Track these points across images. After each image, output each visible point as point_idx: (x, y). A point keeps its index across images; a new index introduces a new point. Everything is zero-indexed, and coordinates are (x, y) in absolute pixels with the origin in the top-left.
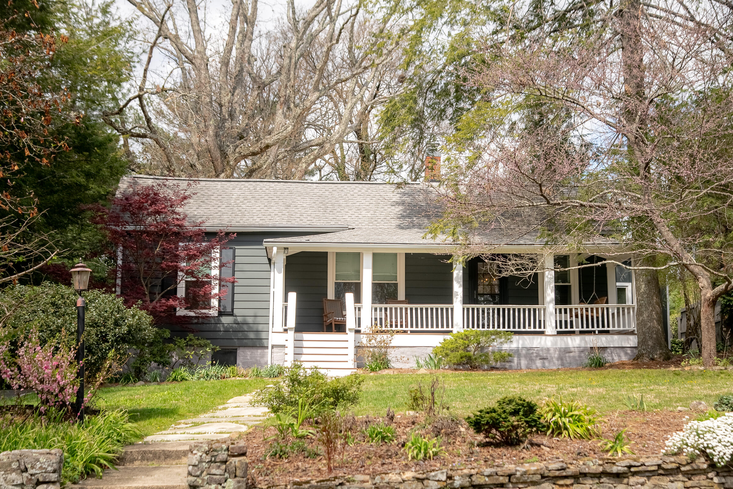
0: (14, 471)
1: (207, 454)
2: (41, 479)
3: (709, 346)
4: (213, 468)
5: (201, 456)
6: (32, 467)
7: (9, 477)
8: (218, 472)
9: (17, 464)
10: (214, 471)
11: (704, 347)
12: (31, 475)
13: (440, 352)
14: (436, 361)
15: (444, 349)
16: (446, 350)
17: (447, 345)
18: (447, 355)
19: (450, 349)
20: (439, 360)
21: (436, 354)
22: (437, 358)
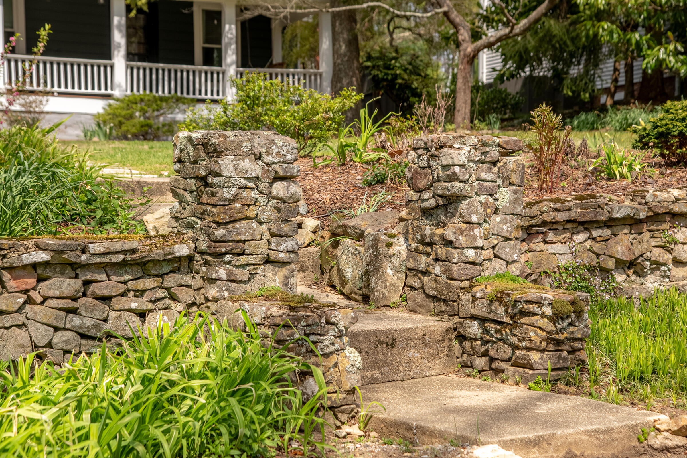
0: (246, 156)
1: (476, 149)
2: (281, 173)
3: (464, 109)
4: (483, 171)
5: (469, 152)
6: (268, 153)
7: (242, 164)
8: (489, 176)
9: (249, 145)
10: (484, 175)
11: (459, 111)
12: (267, 164)
13: (110, 119)
14: (108, 131)
15: (115, 115)
16: (117, 116)
17: (119, 111)
18: (120, 123)
19: (124, 116)
20: (111, 129)
21: (105, 122)
22: (108, 127)
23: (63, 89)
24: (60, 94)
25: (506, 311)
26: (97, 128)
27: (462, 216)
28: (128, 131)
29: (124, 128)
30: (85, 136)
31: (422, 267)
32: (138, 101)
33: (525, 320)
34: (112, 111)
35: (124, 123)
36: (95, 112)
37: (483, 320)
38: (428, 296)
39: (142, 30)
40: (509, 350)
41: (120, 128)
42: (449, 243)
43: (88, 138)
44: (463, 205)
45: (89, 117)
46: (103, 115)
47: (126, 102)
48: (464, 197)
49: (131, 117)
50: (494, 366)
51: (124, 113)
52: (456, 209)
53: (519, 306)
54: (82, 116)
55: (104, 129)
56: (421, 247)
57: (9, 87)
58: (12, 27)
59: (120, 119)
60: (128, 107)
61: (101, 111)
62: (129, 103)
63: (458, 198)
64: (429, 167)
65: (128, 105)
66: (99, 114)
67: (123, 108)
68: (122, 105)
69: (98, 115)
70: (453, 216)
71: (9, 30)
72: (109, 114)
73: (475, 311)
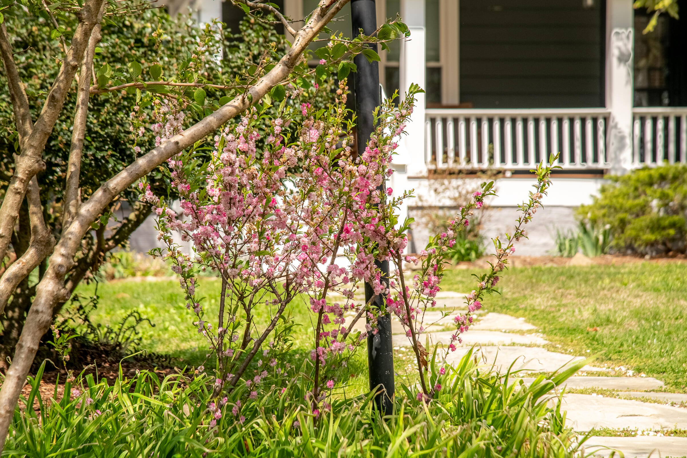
13: (604, 215)
14: (601, 238)
15: (613, 209)
16: (616, 210)
17: (620, 200)
18: (623, 223)
19: (630, 209)
20: (606, 234)
21: (594, 222)
22: (601, 231)
23: (521, 165)
24: (517, 173)
26: (581, 235)
28: (636, 238)
29: (630, 232)
30: (561, 250)
32: (655, 180)
34: (607, 202)
35: (630, 222)
36: (577, 203)
39: (658, 44)
41: (623, 232)
43: (566, 253)
45: (567, 211)
46: (590, 208)
47: (632, 182)
49: (643, 210)
51: (629, 203)
54: (555, 210)
55: (594, 234)
57: (433, 167)
58: (437, 59)
59: (621, 215)
60: (637, 193)
61: (589, 202)
62: (639, 185)
65: (636, 189)
66: (583, 206)
67: (626, 195)
68: (625, 189)
69: (582, 209)
71: (433, 64)
72: (603, 207)
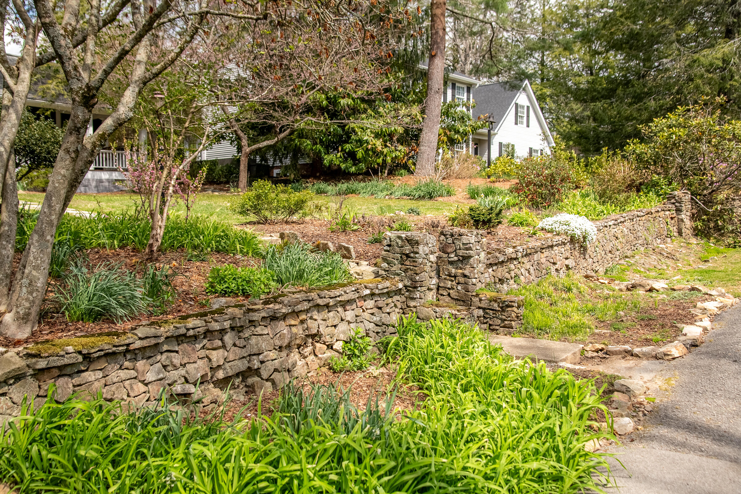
25: (499, 306)
27: (471, 265)
31: (449, 286)
33: (509, 309)
37: (484, 309)
38: (452, 298)
40: (500, 321)
42: (465, 276)
44: (472, 260)
48: (472, 257)
50: (491, 328)
52: (468, 262)
53: (507, 303)
56: (448, 278)
63: (470, 257)
64: (454, 243)
70: (466, 265)
73: (481, 305)
